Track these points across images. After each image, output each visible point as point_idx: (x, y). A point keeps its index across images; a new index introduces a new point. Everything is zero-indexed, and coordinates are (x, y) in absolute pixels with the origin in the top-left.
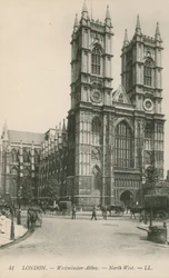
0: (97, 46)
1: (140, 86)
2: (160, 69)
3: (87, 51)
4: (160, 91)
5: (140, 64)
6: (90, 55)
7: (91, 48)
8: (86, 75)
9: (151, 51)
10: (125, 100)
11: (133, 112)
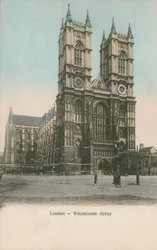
0: (79, 43)
1: (115, 75)
2: (132, 60)
3: (70, 47)
4: (132, 78)
5: (115, 56)
6: (73, 50)
7: (74, 44)
8: (70, 66)
9: (125, 46)
10: (103, 86)
11: (109, 96)
